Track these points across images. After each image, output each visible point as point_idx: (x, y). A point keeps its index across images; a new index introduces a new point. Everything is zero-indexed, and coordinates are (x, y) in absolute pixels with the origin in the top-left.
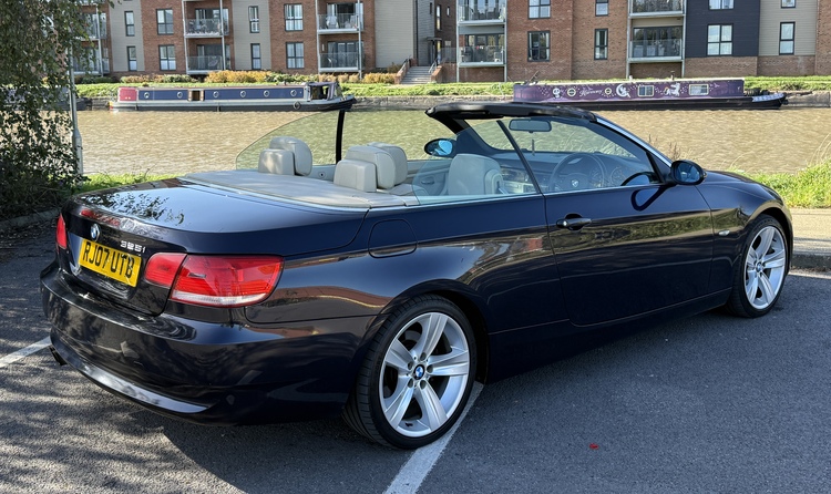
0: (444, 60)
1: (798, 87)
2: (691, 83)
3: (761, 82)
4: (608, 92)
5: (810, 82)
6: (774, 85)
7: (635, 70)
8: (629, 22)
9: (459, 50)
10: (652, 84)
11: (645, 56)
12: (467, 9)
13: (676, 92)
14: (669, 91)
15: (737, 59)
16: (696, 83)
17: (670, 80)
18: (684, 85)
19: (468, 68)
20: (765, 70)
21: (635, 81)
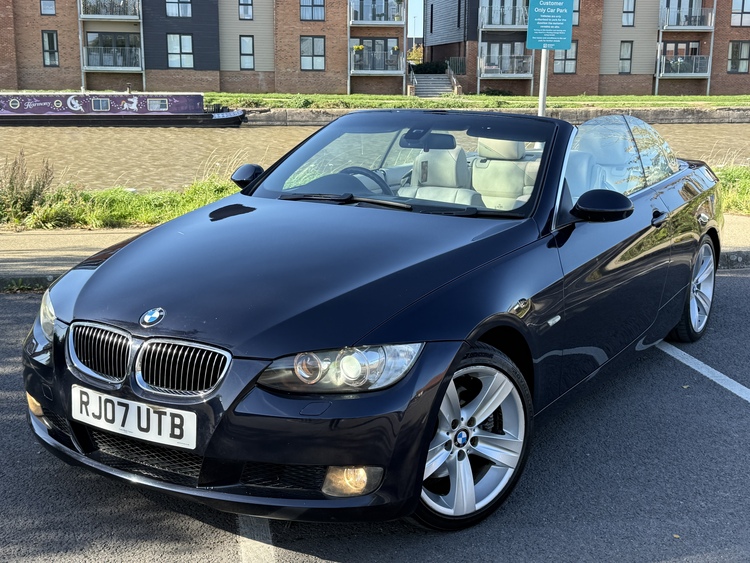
1: (257, 105)
2: (149, 97)
3: (221, 98)
4: (57, 104)
5: (269, 99)
6: (235, 102)
8: (80, 24)
10: (107, 96)
13: (134, 107)
14: (126, 106)
15: (198, 72)
16: (154, 97)
17: (126, 93)
18: (142, 99)
20: (228, 86)
21: (88, 93)
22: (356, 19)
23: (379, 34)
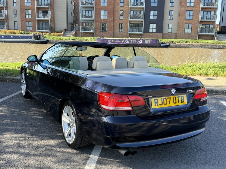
0: (76, 30)
1: (173, 42)
2: (145, 40)
3: (163, 40)
4: (123, 41)
5: (176, 41)
6: (167, 41)
7: (130, 36)
8: (129, 22)
9: (81, 27)
10: (135, 40)
11: (133, 32)
12: (83, 15)
13: (141, 42)
14: (139, 42)
15: (157, 34)
16: (146, 40)
17: (140, 39)
18: (143, 40)
19: (83, 33)
20: (164, 37)
21: (130, 39)
22: (201, 19)
23: (208, 23)
